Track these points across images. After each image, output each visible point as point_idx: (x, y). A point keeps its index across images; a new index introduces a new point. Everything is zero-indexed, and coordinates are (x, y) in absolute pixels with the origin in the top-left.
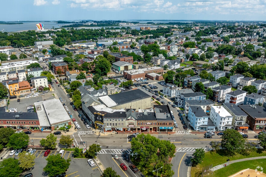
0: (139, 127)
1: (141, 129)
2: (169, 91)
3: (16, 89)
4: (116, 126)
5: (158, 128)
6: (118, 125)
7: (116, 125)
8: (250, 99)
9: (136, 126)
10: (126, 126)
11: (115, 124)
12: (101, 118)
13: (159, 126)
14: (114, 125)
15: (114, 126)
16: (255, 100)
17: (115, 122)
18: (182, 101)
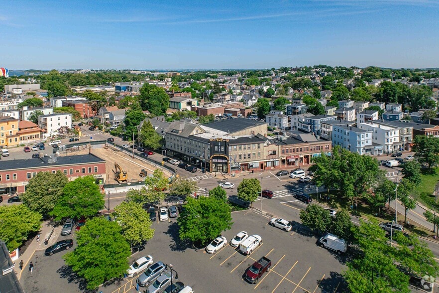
0: (284, 158)
1: (288, 161)
2: (278, 120)
3: (11, 132)
4: (248, 160)
5: (311, 155)
6: (252, 156)
7: (249, 158)
8: (390, 115)
9: (280, 157)
10: (265, 158)
11: (247, 156)
12: (223, 148)
13: (311, 152)
14: (245, 158)
15: (245, 160)
16: (398, 116)
17: (247, 152)
18: (309, 126)
